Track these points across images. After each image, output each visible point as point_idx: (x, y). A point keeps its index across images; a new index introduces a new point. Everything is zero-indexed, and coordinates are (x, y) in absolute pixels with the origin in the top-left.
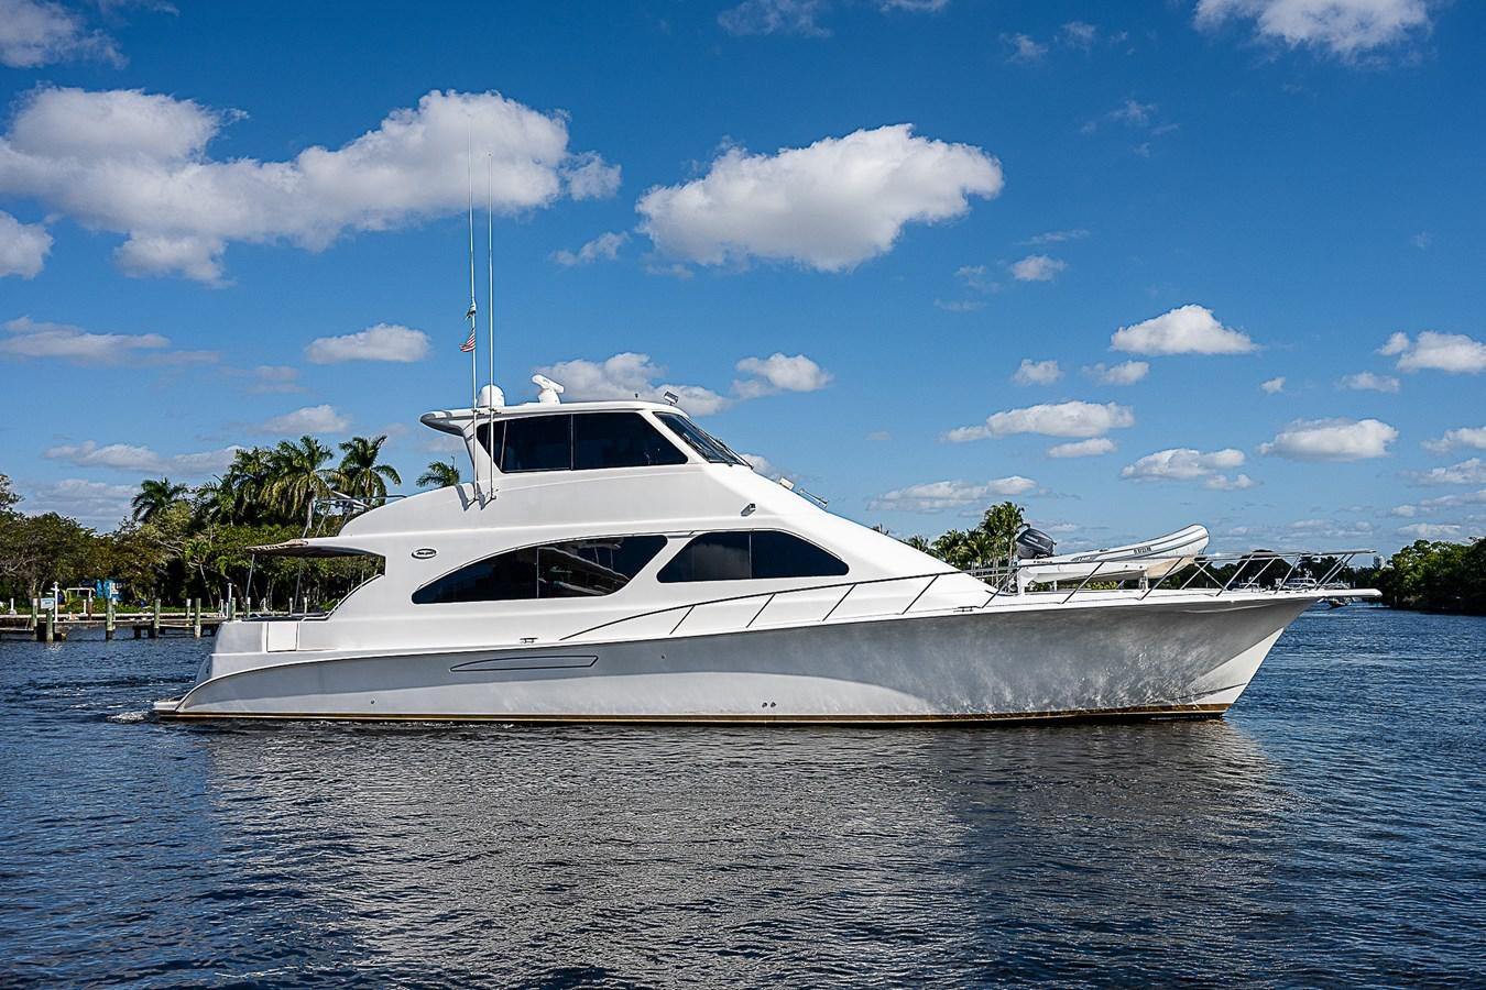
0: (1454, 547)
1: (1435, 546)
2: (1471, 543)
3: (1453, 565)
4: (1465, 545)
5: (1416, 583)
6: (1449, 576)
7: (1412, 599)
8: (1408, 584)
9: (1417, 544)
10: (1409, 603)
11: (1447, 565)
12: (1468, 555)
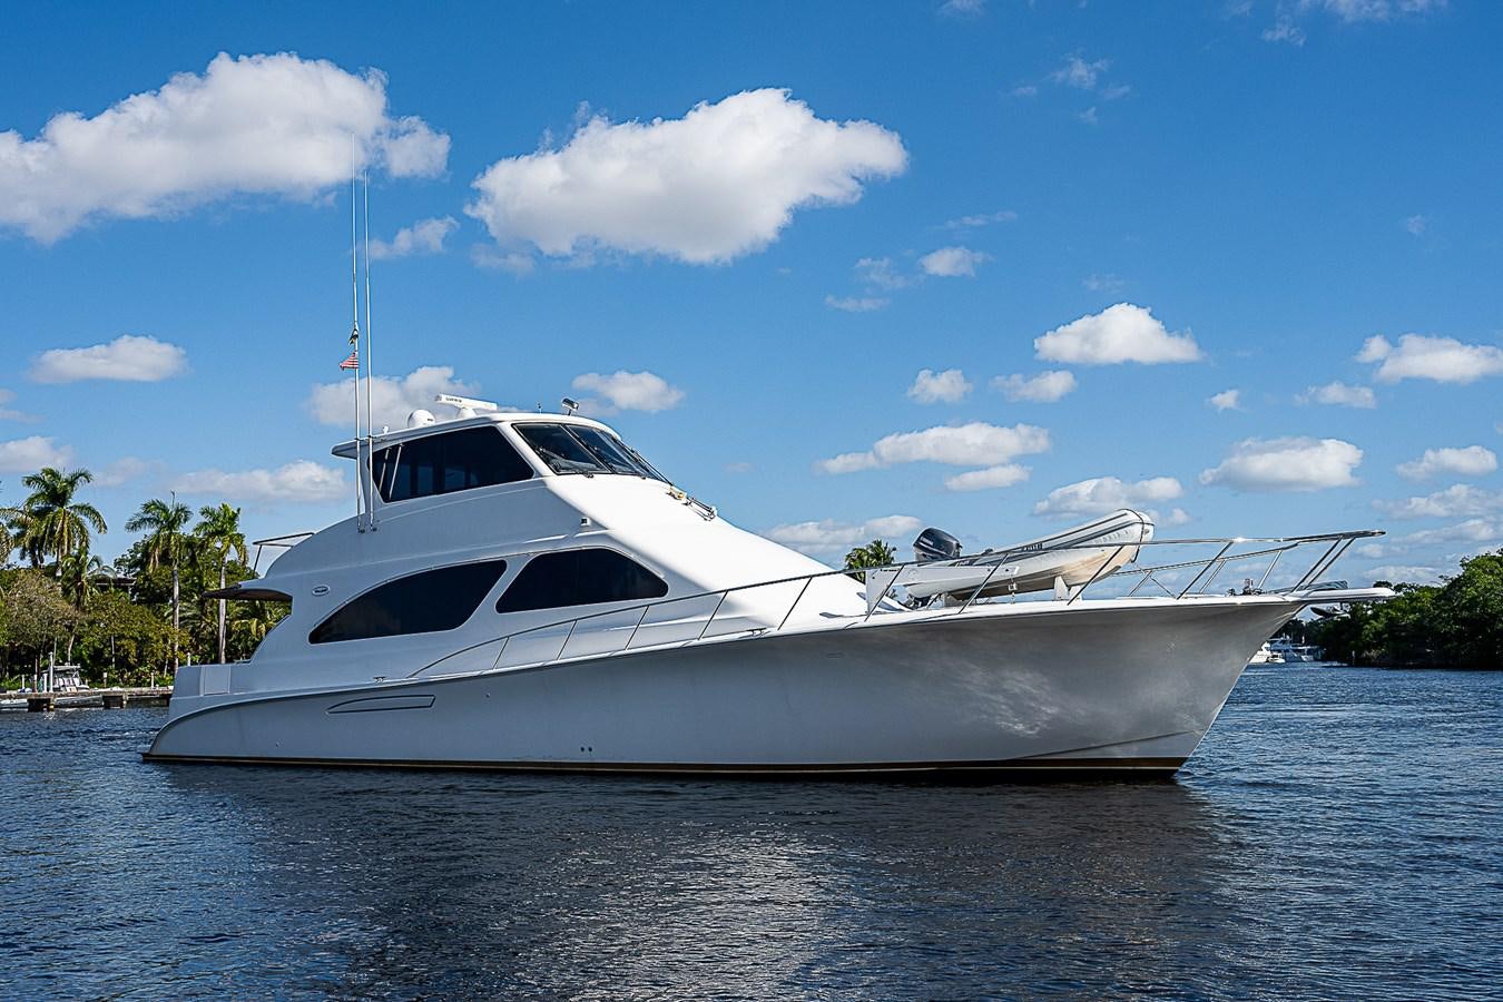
2: (1441, 584)
3: (1421, 610)
4: (1435, 586)
5: (1378, 634)
6: (1418, 624)
7: (1373, 653)
8: (1367, 636)
10: (1368, 658)
11: (1413, 610)
12: (1439, 598)
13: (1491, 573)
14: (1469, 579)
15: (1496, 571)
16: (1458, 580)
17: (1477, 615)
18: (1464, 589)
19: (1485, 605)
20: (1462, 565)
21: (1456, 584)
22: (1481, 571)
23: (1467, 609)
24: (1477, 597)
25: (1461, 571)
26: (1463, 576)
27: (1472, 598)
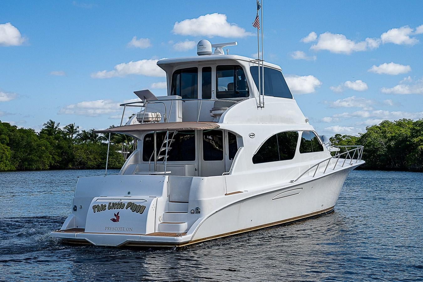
0: (351, 137)
1: (344, 137)
2: (359, 136)
9: (336, 136)
13: (377, 132)
14: (369, 135)
15: (379, 132)
16: (365, 135)
17: (371, 149)
18: (367, 138)
19: (374, 145)
20: (366, 129)
21: (364, 136)
22: (373, 132)
23: (368, 146)
24: (371, 142)
25: (366, 131)
26: (367, 133)
27: (369, 142)
